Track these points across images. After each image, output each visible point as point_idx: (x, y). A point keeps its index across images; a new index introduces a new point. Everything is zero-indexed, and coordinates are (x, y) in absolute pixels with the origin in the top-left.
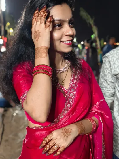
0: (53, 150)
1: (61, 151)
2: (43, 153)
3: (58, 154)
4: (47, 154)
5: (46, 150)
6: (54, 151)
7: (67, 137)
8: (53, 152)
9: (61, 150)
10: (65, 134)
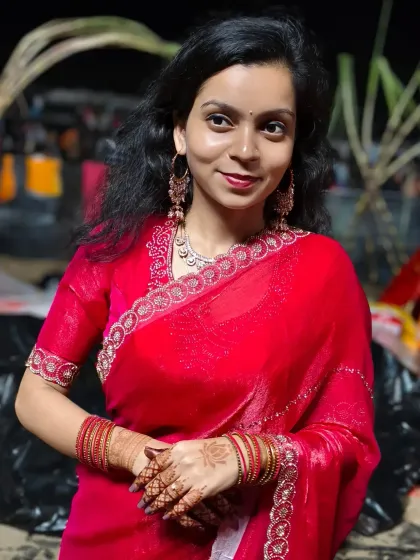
0: (165, 498)
1: (185, 504)
2: (141, 504)
3: (177, 513)
4: (148, 509)
5: (148, 496)
6: (167, 500)
7: (214, 466)
8: (165, 502)
9: (188, 499)
10: (208, 456)
